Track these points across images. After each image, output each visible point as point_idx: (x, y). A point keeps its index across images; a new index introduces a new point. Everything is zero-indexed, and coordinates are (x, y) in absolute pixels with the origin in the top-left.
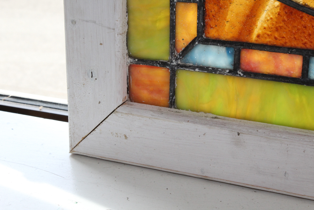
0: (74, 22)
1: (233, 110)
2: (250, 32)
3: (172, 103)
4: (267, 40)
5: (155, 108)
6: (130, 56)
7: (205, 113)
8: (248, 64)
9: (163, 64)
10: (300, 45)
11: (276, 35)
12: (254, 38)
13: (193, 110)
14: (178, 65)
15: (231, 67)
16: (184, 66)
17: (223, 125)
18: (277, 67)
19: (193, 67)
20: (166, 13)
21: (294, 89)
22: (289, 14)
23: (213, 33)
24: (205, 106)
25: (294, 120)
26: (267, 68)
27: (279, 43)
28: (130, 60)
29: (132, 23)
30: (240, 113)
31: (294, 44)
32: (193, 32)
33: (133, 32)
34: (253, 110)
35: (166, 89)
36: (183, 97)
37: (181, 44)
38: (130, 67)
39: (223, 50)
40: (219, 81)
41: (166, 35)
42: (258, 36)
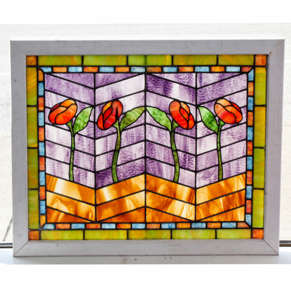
0: (15, 223)
1: (55, 238)
2: (58, 220)
3: (40, 239)
4: (62, 221)
5: (36, 241)
6: (29, 229)
7: (48, 240)
8: (58, 227)
9: (38, 230)
10: (69, 222)
11: (64, 220)
12: (59, 221)
13: (45, 240)
14: (41, 230)
15: (54, 229)
16: (43, 230)
17: (54, 242)
18: (64, 227)
19: (45, 230)
20: (38, 218)
21: (69, 231)
22: (66, 216)
23: (49, 221)
24: (48, 238)
25: (69, 238)
26: (62, 228)
27: (65, 222)
28: (29, 230)
29: (29, 221)
30: (57, 239)
31: (68, 222)
32: (45, 222)
33: (30, 223)
34: (60, 237)
35: (38, 236)
36: (43, 237)
37: (42, 225)
38: (29, 232)
39: (52, 225)
40: (51, 232)
41: (38, 223)
42: (60, 221)
